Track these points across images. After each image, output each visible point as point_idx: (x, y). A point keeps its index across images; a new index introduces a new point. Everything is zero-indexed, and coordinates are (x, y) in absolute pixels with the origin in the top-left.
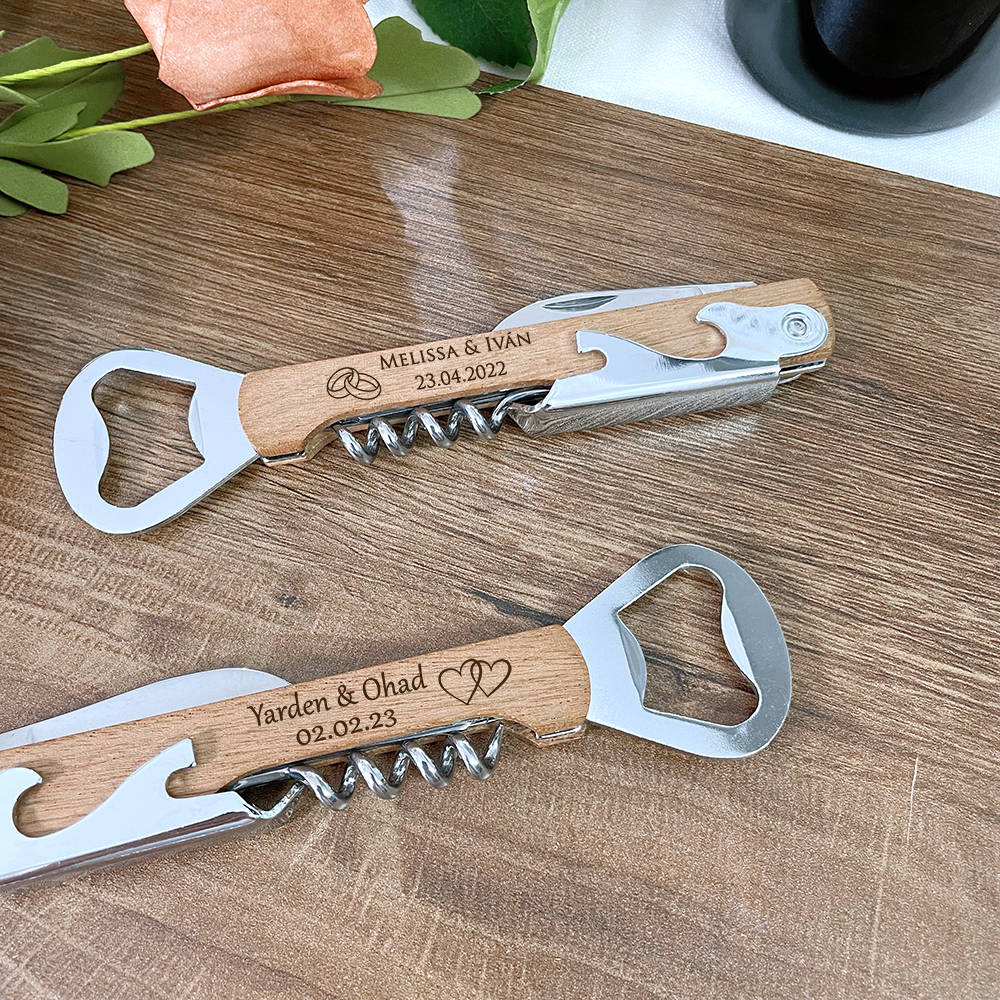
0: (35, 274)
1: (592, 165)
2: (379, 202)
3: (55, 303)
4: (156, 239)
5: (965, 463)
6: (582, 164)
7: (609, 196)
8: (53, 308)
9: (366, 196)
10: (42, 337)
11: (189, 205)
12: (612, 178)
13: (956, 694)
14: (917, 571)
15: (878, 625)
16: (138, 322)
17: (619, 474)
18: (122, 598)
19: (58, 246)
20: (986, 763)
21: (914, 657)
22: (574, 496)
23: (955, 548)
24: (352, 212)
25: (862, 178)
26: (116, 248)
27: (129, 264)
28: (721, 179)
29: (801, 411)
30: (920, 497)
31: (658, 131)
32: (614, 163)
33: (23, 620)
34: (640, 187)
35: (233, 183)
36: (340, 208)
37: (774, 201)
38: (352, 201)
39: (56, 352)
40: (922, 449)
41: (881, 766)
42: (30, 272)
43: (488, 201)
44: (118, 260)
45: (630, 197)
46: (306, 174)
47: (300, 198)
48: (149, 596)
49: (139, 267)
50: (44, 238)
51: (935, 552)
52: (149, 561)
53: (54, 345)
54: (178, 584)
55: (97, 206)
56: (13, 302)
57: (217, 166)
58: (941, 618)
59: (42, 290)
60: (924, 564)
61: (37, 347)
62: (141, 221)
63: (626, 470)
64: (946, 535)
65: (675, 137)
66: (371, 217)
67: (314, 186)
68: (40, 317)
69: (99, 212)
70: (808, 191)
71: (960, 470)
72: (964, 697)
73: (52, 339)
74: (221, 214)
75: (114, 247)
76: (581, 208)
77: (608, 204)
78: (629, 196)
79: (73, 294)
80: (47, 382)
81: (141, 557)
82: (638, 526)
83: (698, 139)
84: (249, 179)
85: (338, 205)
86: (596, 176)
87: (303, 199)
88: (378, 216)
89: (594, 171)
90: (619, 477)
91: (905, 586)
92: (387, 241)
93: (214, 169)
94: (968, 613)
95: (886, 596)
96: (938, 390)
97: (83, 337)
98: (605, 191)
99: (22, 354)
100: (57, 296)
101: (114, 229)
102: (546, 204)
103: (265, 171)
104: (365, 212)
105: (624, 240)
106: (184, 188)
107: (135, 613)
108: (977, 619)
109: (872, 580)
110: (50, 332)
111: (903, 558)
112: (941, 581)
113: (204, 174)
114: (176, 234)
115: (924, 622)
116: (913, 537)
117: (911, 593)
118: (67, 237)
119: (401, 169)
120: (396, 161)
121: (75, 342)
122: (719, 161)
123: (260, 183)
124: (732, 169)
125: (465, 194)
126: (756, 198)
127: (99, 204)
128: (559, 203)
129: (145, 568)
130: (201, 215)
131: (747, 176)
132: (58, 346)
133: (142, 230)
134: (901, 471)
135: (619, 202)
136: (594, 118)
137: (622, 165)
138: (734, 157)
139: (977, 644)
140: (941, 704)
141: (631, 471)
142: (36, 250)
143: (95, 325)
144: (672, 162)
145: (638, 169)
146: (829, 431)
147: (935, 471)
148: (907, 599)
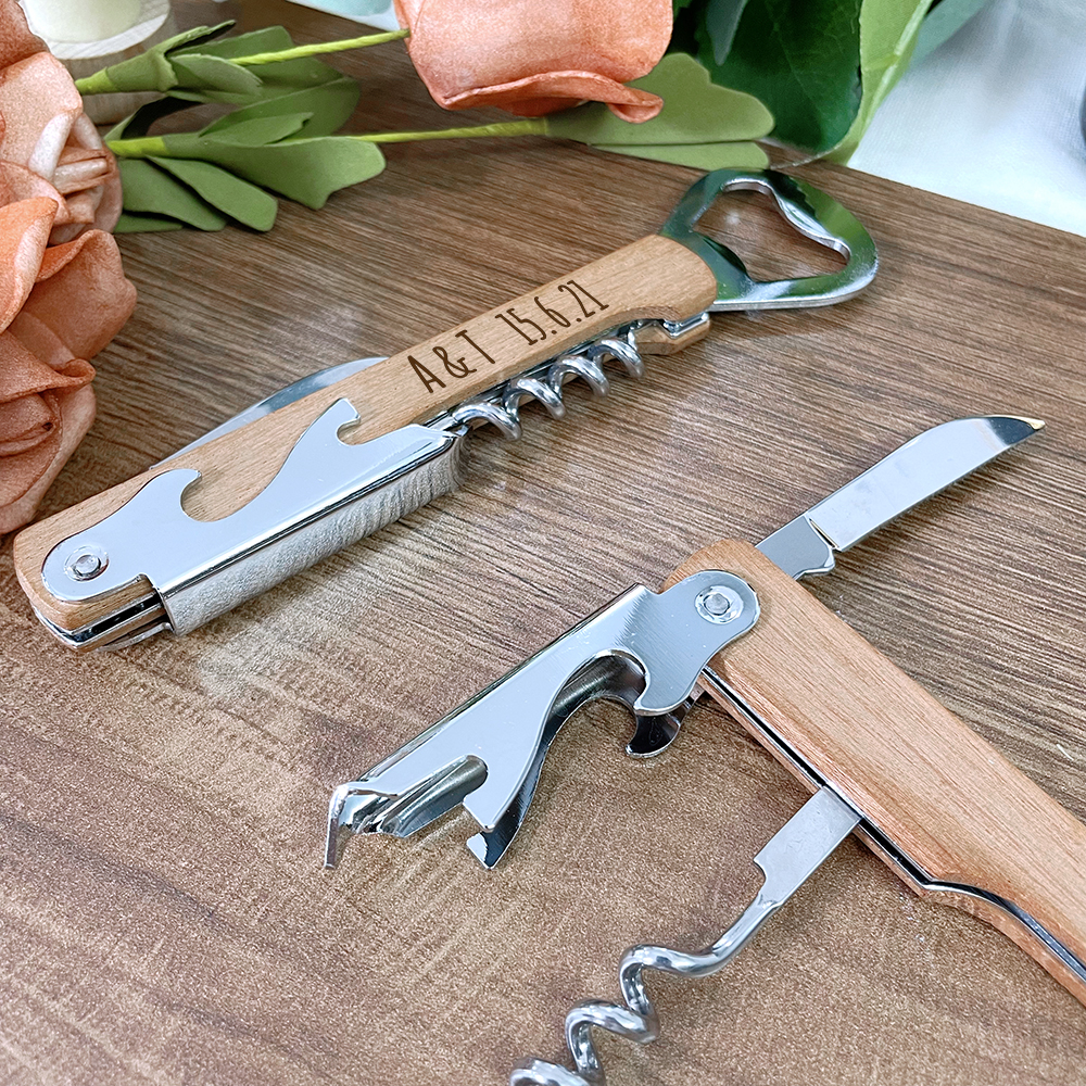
0: (241, 303)
1: (927, 258)
3: (257, 335)
4: (388, 282)
6: (914, 256)
7: (948, 293)
8: (254, 340)
10: (235, 370)
11: (432, 251)
12: (952, 273)
17: (969, 616)
18: (287, 687)
19: (271, 277)
22: (905, 637)
26: (340, 287)
27: (353, 304)
31: (1010, 232)
32: (954, 259)
33: (153, 698)
34: (988, 287)
35: (486, 234)
39: (249, 388)
42: (235, 300)
44: (341, 300)
45: (975, 295)
46: (574, 234)
48: (323, 689)
49: (364, 308)
50: (257, 267)
53: (249, 380)
54: (364, 680)
55: (323, 241)
56: (208, 328)
57: (470, 215)
59: (245, 321)
61: (229, 380)
63: (978, 612)
65: (1031, 240)
67: (583, 247)
68: (237, 348)
69: (326, 247)
73: (249, 374)
74: (469, 263)
75: (338, 285)
77: (948, 301)
82: (996, 686)
83: (1060, 244)
84: (507, 232)
86: (930, 269)
89: (929, 265)
90: (968, 621)
93: (467, 218)
97: (285, 375)
98: (944, 287)
101: (339, 266)
103: (526, 225)
105: (968, 342)
106: (428, 234)
107: (301, 709)
113: (453, 221)
114: (414, 279)
118: (284, 269)
123: (519, 237)
129: (323, 654)
130: (445, 262)
132: (253, 381)
133: (373, 270)
135: (961, 300)
136: (927, 209)
137: (964, 261)
141: (986, 615)
142: (245, 278)
144: (1027, 264)
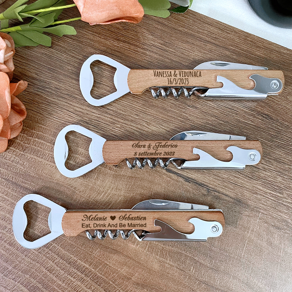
0: (44, 66)
1: (201, 39)
2: (140, 48)
3: (51, 76)
5: (287, 139)
6: (198, 39)
8: (50, 77)
9: (136, 46)
10: (48, 86)
11: (86, 45)
12: (206, 44)
13: (272, 198)
14: (269, 168)
15: (257, 181)
16: (74, 83)
19: (50, 57)
20: (276, 215)
21: (264, 189)
23: (280, 162)
24: (132, 51)
25: (277, 49)
26: (66, 59)
27: (70, 64)
28: (237, 47)
29: (248, 122)
30: (274, 148)
31: (221, 28)
32: (207, 39)
34: (214, 48)
36: (129, 49)
37: (251, 55)
38: (132, 47)
39: (53, 92)
40: (277, 135)
41: (252, 214)
42: (43, 65)
43: (171, 50)
44: (67, 63)
46: (119, 37)
47: (117, 45)
49: (73, 66)
50: (46, 54)
51: (275, 163)
52: (81, 153)
53: (52, 89)
55: (60, 44)
58: (272, 180)
59: (47, 72)
60: (271, 166)
61: (48, 90)
62: (72, 50)
64: (278, 159)
65: (226, 31)
66: (138, 53)
67: (121, 41)
68: (47, 80)
69: (60, 46)
70: (261, 52)
71: (285, 141)
72: (274, 199)
73: (51, 87)
75: (65, 58)
76: (197, 54)
78: (210, 50)
79: (55, 73)
80: (51, 101)
81: (79, 152)
83: (232, 32)
85: (128, 48)
86: (202, 43)
87: (118, 45)
88: (139, 53)
89: (201, 41)
91: (266, 171)
92: (141, 61)
94: (279, 179)
95: (260, 173)
96: (284, 118)
97: (60, 87)
98: (204, 48)
99: (43, 92)
100: (51, 74)
101: (65, 52)
102: (187, 52)
104: (136, 51)
106: (84, 39)
108: (281, 181)
109: (258, 169)
110: (50, 85)
111: (267, 164)
112: (274, 171)
115: (268, 181)
116: (270, 159)
117: (267, 173)
118: (52, 54)
119: (146, 36)
120: (145, 34)
121: (58, 89)
122: (237, 40)
123: (106, 39)
124: (241, 43)
125: (164, 47)
126: (246, 54)
127: (60, 43)
128: (191, 52)
131: (245, 46)
132: (53, 90)
134: (270, 141)
135: (207, 53)
136: (203, 22)
137: (209, 39)
138: (242, 39)
139: (280, 187)
140: (268, 201)
142: (44, 58)
143: (62, 84)
144: (224, 39)
145: (214, 42)
146: (254, 129)
147: (279, 141)
148: (266, 175)
